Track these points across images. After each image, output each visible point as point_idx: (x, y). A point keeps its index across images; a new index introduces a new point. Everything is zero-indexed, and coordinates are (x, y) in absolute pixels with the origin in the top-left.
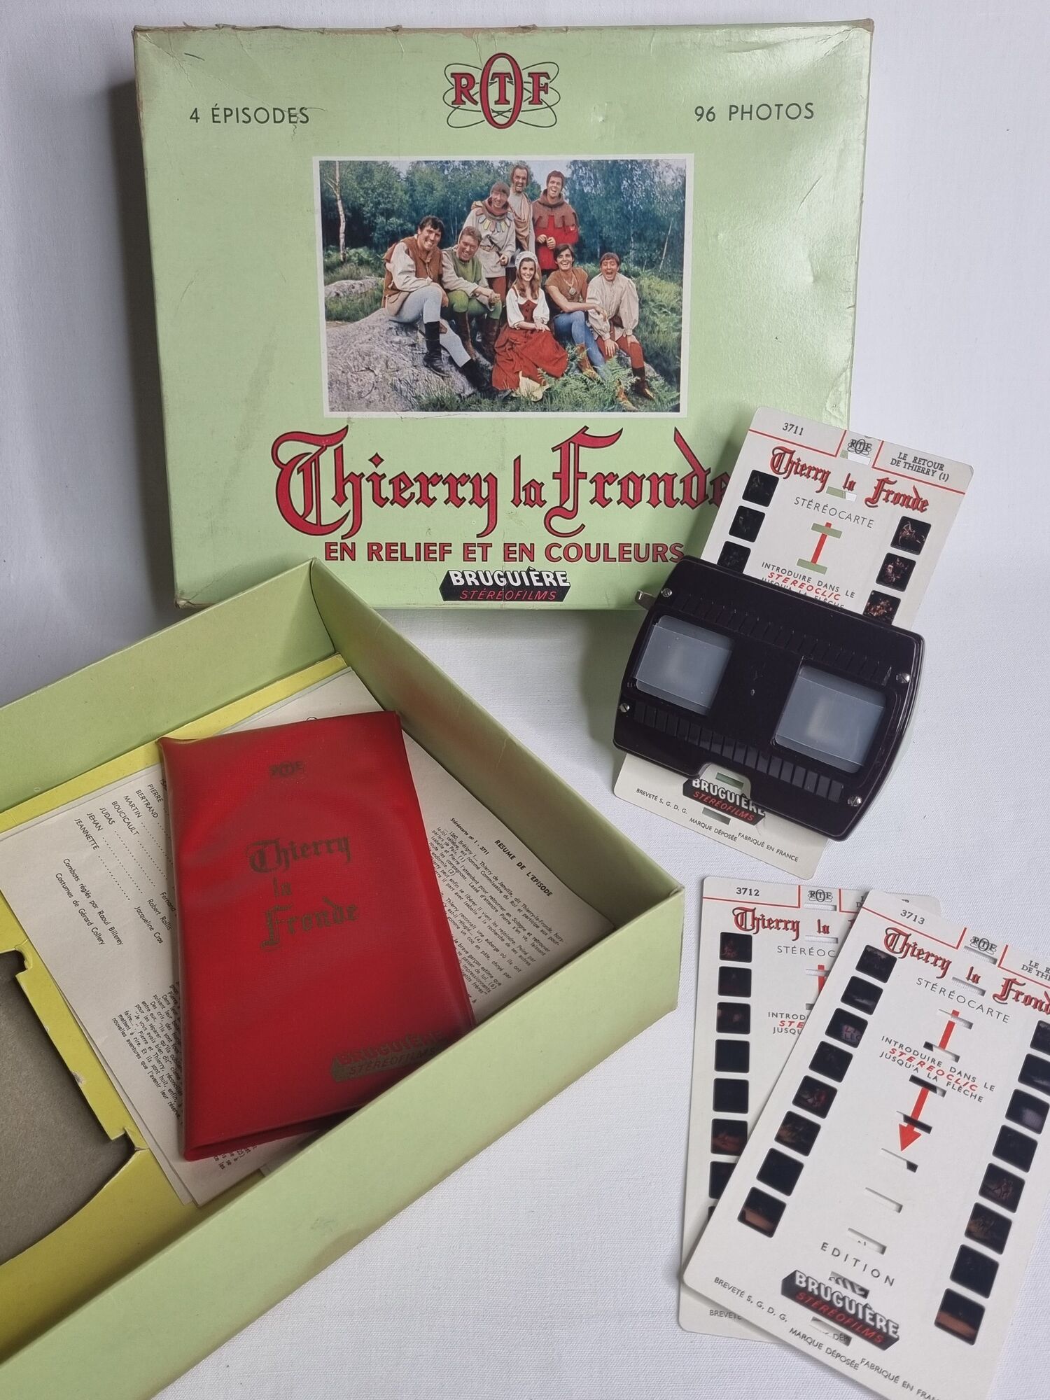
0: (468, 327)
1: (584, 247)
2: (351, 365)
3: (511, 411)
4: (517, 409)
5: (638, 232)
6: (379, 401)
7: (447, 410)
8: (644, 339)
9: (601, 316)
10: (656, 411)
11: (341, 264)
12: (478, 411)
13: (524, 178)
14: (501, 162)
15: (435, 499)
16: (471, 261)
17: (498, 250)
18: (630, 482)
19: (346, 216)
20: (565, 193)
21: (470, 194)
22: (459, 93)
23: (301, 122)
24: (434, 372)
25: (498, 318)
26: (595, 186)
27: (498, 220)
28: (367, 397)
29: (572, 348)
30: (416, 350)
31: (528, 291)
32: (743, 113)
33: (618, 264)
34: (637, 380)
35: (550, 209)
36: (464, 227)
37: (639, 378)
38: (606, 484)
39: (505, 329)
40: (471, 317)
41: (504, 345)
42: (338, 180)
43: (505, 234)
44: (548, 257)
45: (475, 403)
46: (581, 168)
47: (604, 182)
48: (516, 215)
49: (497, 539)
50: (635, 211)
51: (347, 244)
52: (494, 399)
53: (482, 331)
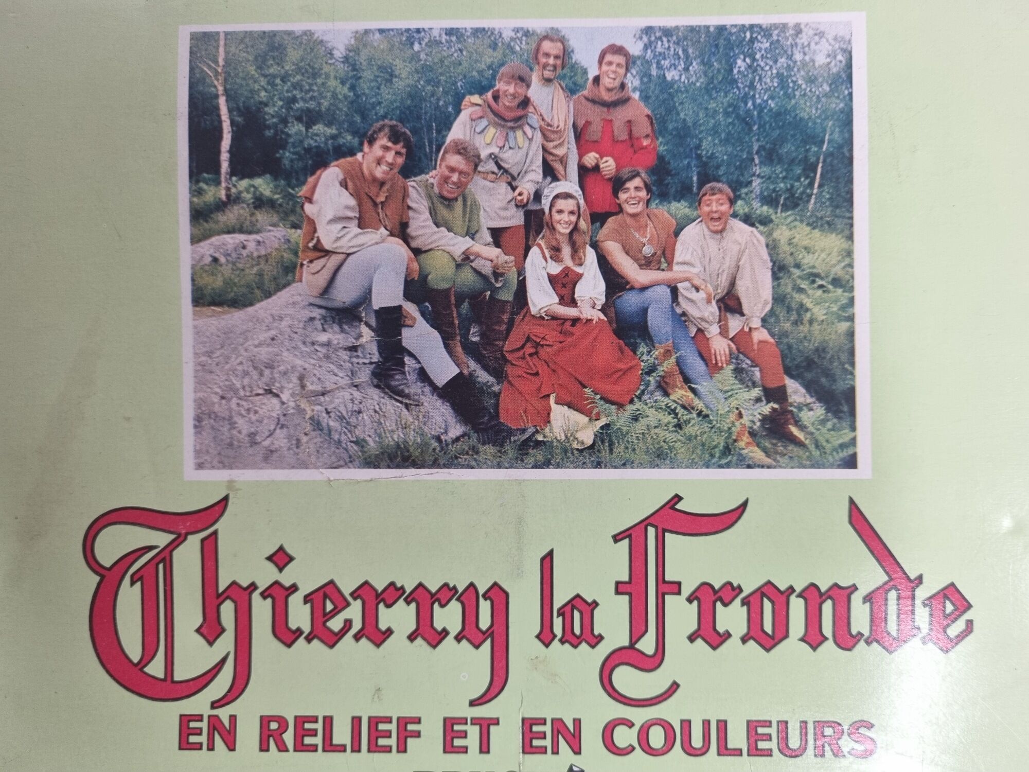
0: (455, 315)
1: (668, 173)
2: (238, 385)
3: (535, 466)
4: (546, 464)
5: (768, 146)
6: (289, 449)
7: (415, 464)
8: (785, 334)
9: (702, 295)
10: (812, 466)
11: (221, 206)
12: (472, 468)
13: (556, 57)
14: (516, 30)
15: (389, 632)
16: (460, 200)
17: (510, 179)
18: (765, 600)
19: (233, 123)
20: (633, 81)
21: (459, 84)
24: (391, 397)
25: (511, 299)
26: (686, 69)
27: (512, 128)
28: (267, 443)
29: (649, 352)
30: (358, 357)
31: (566, 251)
33: (732, 202)
34: (774, 410)
35: (605, 109)
36: (449, 139)
37: (776, 406)
38: (719, 604)
39: (523, 319)
40: (460, 298)
41: (523, 347)
42: (221, 62)
43: (523, 151)
44: (602, 192)
45: (467, 454)
46: (660, 38)
47: (703, 63)
48: (543, 120)
49: (509, 709)
50: (761, 111)
51: (233, 172)
52: (502, 445)
53: (480, 323)
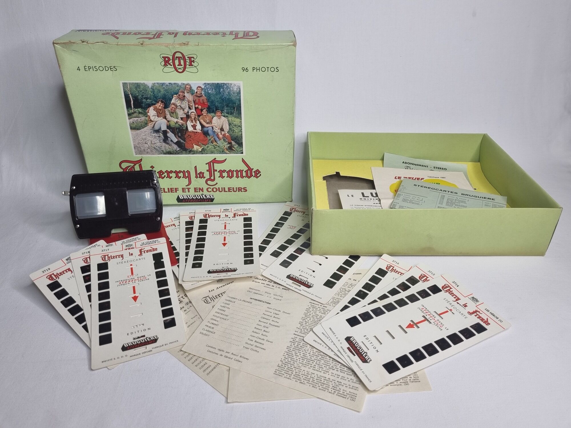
0: (176, 131)
2: (140, 142)
3: (192, 154)
4: (194, 154)
5: (227, 104)
6: (151, 152)
7: (172, 154)
8: (231, 134)
9: (217, 128)
10: (236, 154)
11: (133, 113)
12: (182, 154)
13: (189, 88)
14: (181, 83)
15: (172, 177)
16: (175, 113)
17: (183, 109)
18: (230, 172)
19: (133, 99)
20: (203, 93)
21: (172, 93)
22: (165, 62)
23: (115, 70)
24: (167, 144)
25: (185, 129)
26: (212, 91)
27: (182, 101)
28: (147, 151)
29: (209, 137)
31: (194, 121)
32: (257, 69)
33: (221, 113)
35: (198, 97)
36: (171, 102)
37: (230, 145)
38: (223, 172)
39: (187, 132)
40: (177, 129)
41: (188, 136)
42: (129, 88)
43: (185, 105)
44: (199, 112)
45: (181, 152)
46: (207, 85)
47: (215, 89)
48: (188, 99)
49: (192, 187)
50: (225, 98)
51: (134, 108)
52: (186, 151)
53: (180, 133)
